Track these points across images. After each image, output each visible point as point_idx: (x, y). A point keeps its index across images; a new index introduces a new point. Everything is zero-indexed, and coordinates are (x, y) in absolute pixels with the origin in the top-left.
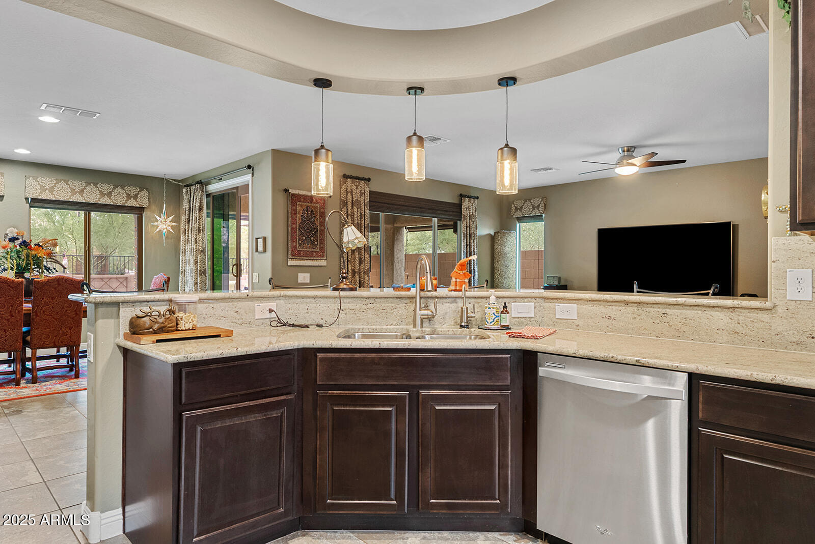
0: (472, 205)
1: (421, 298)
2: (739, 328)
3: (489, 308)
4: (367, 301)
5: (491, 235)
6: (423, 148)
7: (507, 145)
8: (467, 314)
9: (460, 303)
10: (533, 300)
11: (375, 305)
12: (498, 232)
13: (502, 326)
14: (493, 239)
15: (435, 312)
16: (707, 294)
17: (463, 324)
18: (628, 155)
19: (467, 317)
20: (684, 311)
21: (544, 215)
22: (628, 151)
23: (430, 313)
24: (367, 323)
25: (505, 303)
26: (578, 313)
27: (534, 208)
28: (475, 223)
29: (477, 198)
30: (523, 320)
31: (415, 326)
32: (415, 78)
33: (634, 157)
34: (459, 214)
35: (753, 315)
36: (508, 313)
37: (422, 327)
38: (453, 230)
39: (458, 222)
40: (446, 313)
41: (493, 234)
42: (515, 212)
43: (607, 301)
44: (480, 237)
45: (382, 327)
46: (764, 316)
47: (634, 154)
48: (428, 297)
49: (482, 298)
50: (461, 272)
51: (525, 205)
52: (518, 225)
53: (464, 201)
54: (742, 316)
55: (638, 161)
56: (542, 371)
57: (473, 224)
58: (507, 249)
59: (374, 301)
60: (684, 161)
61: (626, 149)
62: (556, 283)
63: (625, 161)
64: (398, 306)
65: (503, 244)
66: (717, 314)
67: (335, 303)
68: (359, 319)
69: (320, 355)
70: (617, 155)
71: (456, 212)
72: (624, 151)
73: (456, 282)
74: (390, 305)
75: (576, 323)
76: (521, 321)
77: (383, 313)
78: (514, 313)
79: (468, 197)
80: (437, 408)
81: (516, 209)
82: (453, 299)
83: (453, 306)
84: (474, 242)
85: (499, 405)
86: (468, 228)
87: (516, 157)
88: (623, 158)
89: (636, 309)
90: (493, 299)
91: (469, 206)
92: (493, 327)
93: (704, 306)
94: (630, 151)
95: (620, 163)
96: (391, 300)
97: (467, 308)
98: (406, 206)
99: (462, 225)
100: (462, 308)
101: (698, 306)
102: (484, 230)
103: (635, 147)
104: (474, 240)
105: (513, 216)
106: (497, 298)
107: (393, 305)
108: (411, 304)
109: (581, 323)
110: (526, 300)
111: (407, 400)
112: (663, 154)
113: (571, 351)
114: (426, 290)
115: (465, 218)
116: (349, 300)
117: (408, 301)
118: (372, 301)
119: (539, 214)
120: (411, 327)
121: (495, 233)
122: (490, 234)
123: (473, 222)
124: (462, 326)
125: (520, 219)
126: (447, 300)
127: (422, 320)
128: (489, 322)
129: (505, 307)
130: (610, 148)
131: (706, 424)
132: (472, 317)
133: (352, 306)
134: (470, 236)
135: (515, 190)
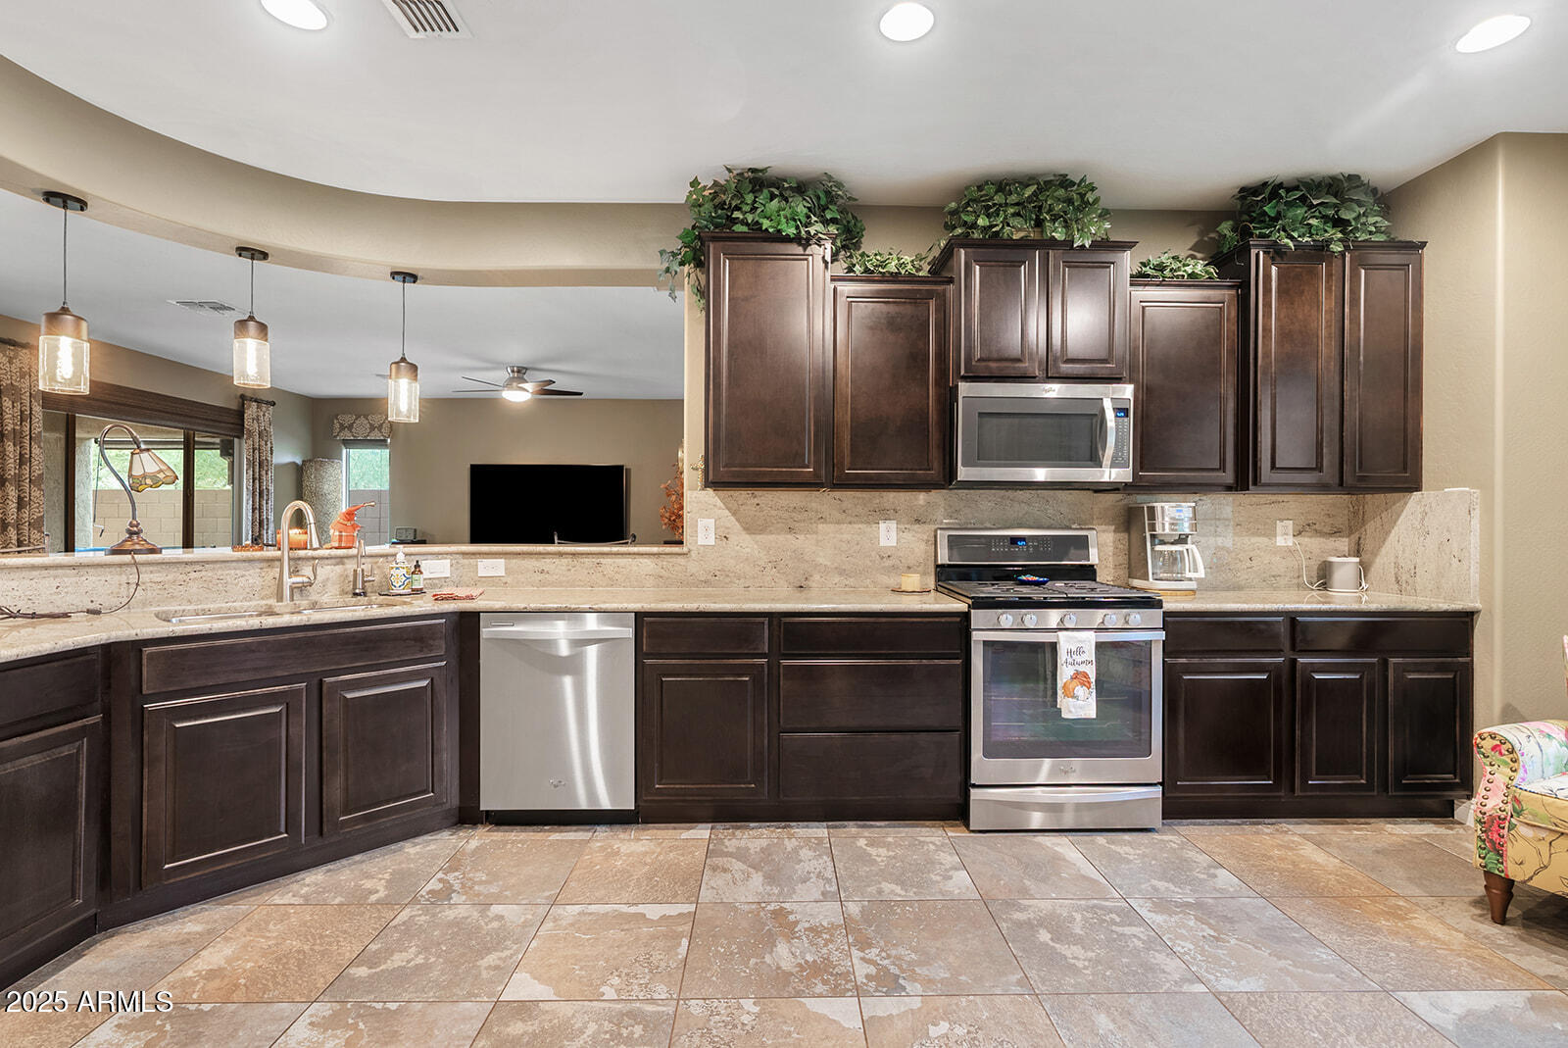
0: (264, 415)
1: (290, 559)
2: (663, 573)
3: (397, 568)
4: (189, 568)
5: (297, 465)
6: (266, 340)
7: (403, 360)
8: (363, 577)
9: (351, 566)
10: (449, 556)
11: (203, 573)
12: (310, 461)
13: (413, 590)
14: (299, 471)
15: (312, 578)
16: (627, 543)
17: (357, 591)
18: (518, 377)
19: (364, 582)
20: (617, 560)
21: (389, 440)
22: (519, 372)
23: (307, 580)
24: (189, 601)
25: (417, 562)
26: (506, 569)
27: (372, 428)
28: (269, 443)
29: (273, 404)
30: (437, 581)
31: (280, 598)
32: (256, 238)
33: (526, 382)
34: (239, 427)
35: (674, 560)
36: (421, 573)
37: (292, 599)
38: (219, 451)
39: (236, 440)
40: (328, 579)
41: (299, 461)
42: (340, 431)
43: (540, 554)
44: (279, 467)
45: (220, 605)
46: (681, 560)
47: (525, 376)
48: (299, 559)
49: (381, 556)
50: (349, 524)
51: (357, 422)
52: (344, 451)
53: (250, 406)
54: (665, 562)
55: (530, 386)
56: (485, 632)
57: (266, 445)
58: (326, 487)
59: (201, 568)
60: (581, 394)
61: (515, 369)
62: (411, 537)
63: (515, 384)
64: (247, 573)
65: (319, 479)
66: (646, 561)
67: (121, 574)
68: (173, 597)
69: (147, 650)
70: (504, 375)
71: (232, 424)
72: (513, 371)
73: (341, 536)
74: (233, 572)
75: (504, 580)
76: (433, 583)
77: (220, 585)
78: (426, 574)
79: (255, 401)
80: (349, 696)
81: (342, 428)
82: (338, 560)
83: (339, 569)
84: (267, 474)
85: (432, 680)
86: (257, 451)
87: (416, 375)
88: (512, 379)
89: (570, 560)
90: (400, 557)
91: (258, 416)
92: (402, 592)
93: (634, 554)
94: (520, 373)
95: (508, 385)
96: (234, 564)
97: (363, 570)
98: (129, 405)
99: (245, 446)
100: (355, 571)
101: (630, 554)
102: (285, 455)
103: (527, 369)
104: (267, 471)
105: (335, 437)
106: (406, 555)
107: (238, 572)
108: (269, 570)
109: (509, 580)
110: (440, 557)
111: (304, 694)
112: (561, 384)
113: (521, 606)
114: (309, 547)
115: (250, 434)
116: (151, 568)
117: (265, 564)
118: (198, 567)
119: (382, 438)
120: (272, 602)
121: (303, 461)
122: (294, 463)
123: (266, 442)
124: (356, 594)
125: (347, 443)
126: (329, 561)
127: (292, 589)
128: (397, 585)
129: (417, 566)
130: (497, 365)
131: (649, 656)
132: (370, 581)
133: (156, 577)
134: (260, 465)
135: (415, 418)
